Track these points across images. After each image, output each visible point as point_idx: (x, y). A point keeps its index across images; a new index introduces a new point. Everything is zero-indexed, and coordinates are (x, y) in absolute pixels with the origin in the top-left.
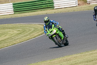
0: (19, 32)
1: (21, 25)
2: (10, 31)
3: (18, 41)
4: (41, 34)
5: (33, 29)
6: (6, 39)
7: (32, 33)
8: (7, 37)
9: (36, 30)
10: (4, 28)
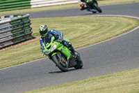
0: (94, 28)
1: (98, 18)
2: (81, 27)
3: (93, 40)
4: (126, 31)
5: (114, 24)
6: (75, 38)
7: (113, 29)
8: (77, 34)
9: (118, 25)
10: (73, 22)
